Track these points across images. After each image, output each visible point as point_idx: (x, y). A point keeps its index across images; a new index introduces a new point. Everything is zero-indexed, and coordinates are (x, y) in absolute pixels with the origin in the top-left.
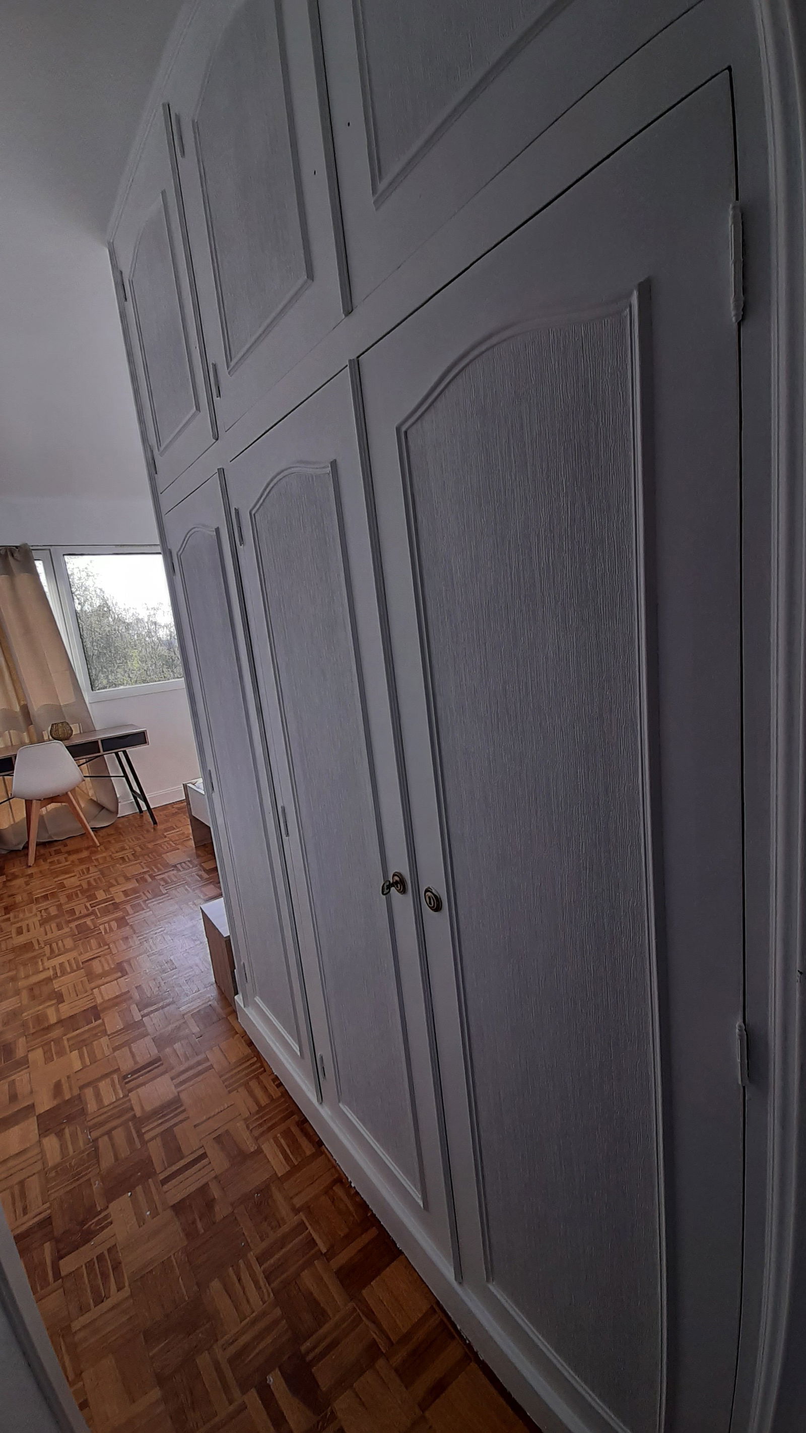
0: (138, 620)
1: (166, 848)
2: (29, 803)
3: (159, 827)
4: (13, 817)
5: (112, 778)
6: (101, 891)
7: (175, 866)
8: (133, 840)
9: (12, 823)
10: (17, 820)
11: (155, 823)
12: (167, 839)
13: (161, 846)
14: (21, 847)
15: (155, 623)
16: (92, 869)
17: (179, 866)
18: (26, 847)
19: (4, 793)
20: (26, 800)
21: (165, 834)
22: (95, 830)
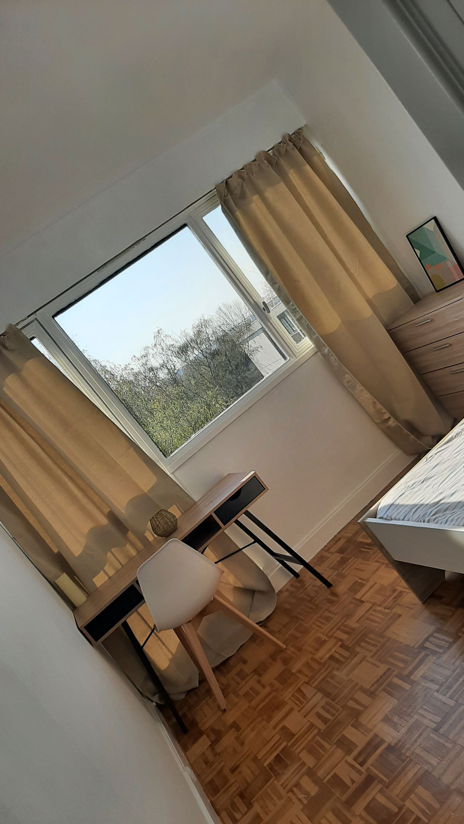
0: (136, 375)
1: (380, 621)
2: (178, 631)
3: (341, 588)
4: (168, 649)
5: (243, 550)
6: (350, 727)
7: (422, 647)
8: (323, 623)
9: (170, 656)
10: (174, 651)
11: (328, 585)
12: (367, 605)
13: (368, 619)
14: (196, 684)
15: (151, 369)
16: (308, 691)
17: (427, 645)
18: (203, 680)
19: (145, 627)
20: (174, 629)
21: (358, 596)
22: (263, 624)
